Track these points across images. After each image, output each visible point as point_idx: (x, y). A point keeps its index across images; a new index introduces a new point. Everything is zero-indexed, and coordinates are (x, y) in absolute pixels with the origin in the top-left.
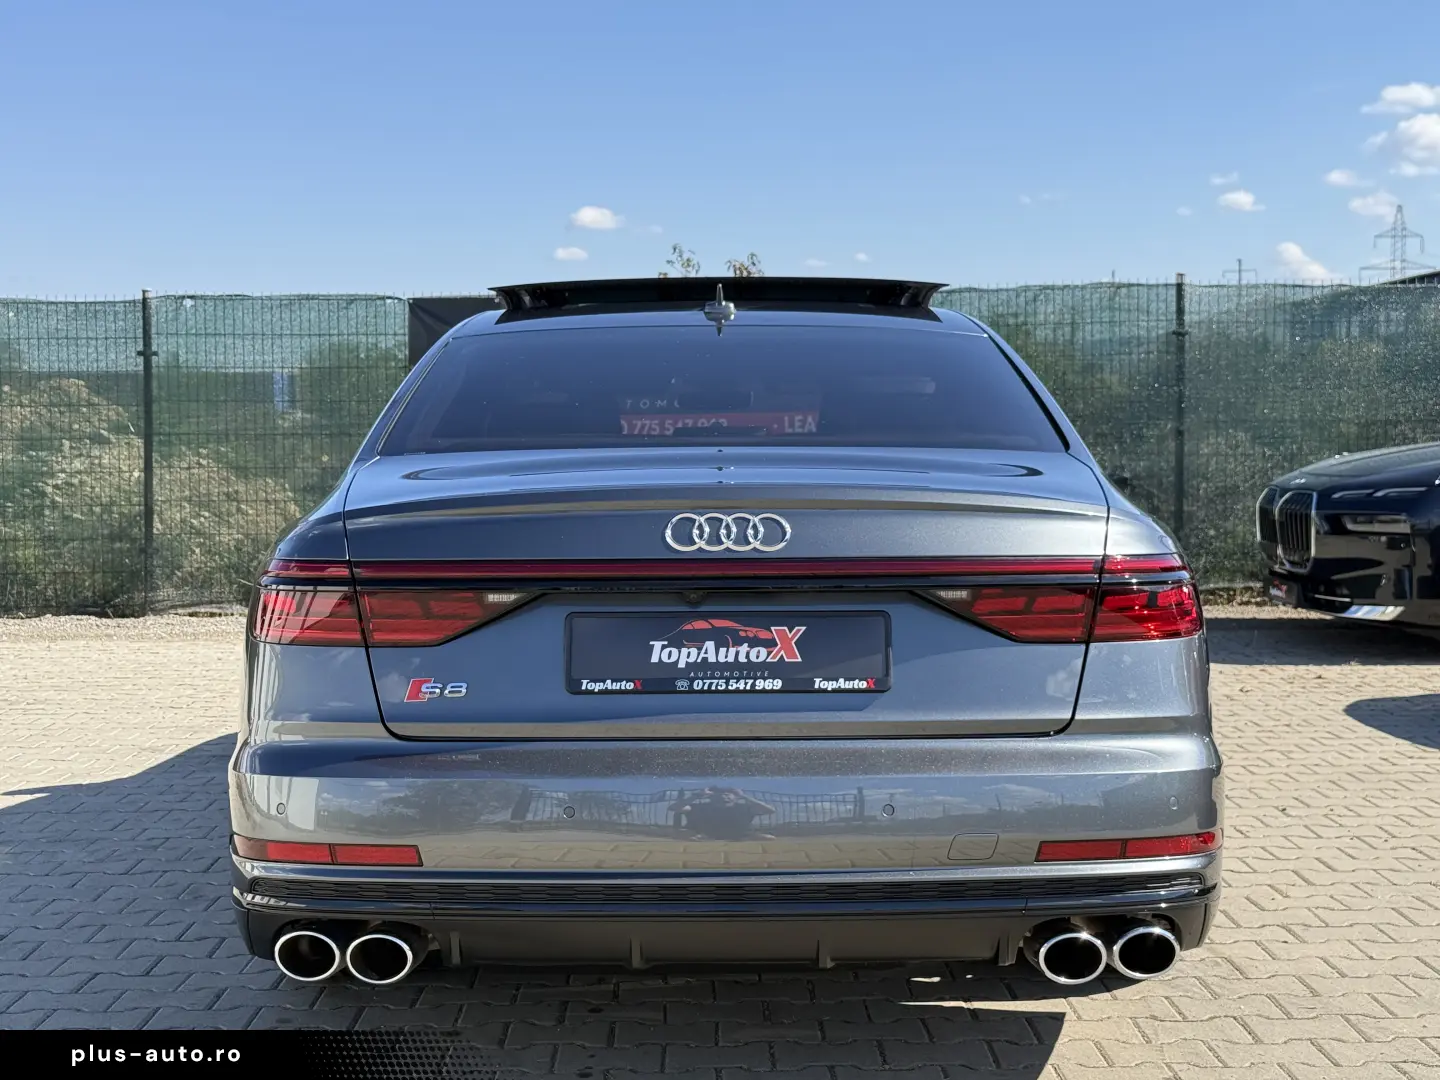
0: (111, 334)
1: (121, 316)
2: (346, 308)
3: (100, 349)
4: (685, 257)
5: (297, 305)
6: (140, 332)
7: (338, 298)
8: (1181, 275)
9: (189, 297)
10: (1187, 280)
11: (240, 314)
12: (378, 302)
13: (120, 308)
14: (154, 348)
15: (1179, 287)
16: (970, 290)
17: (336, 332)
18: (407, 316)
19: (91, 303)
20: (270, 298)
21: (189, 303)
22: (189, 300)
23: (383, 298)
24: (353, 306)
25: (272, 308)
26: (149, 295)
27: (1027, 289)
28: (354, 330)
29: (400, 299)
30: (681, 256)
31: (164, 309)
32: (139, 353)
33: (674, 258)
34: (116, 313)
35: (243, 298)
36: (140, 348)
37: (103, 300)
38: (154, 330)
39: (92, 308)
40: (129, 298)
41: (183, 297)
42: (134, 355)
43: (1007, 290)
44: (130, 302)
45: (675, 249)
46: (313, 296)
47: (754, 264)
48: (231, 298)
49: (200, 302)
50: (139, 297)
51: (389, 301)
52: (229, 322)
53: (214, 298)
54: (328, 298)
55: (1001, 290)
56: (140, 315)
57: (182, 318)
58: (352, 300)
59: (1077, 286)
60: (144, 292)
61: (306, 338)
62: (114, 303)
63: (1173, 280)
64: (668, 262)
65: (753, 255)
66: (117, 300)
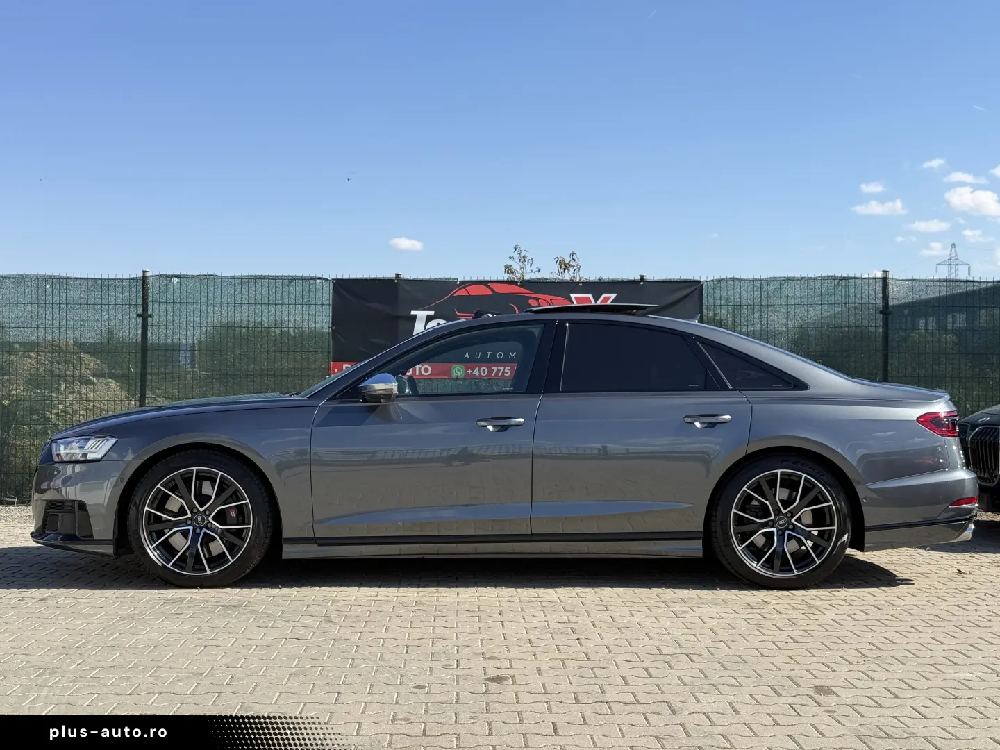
0: (119, 301)
1: (126, 289)
2: (288, 285)
3: (110, 313)
4: (522, 254)
5: (253, 283)
6: (140, 301)
7: (282, 278)
8: (885, 272)
9: (177, 276)
10: (890, 276)
11: (212, 289)
12: (311, 281)
13: (126, 283)
14: (150, 312)
15: (885, 280)
16: (734, 279)
17: (280, 302)
18: (331, 292)
19: (105, 279)
20: (233, 278)
21: (176, 280)
22: (175, 278)
23: (315, 279)
24: (293, 284)
25: (235, 285)
26: (149, 274)
27: (774, 279)
28: (293, 302)
29: (326, 280)
30: (520, 254)
31: (158, 285)
32: (139, 316)
33: (515, 254)
34: (123, 287)
35: (214, 277)
36: (140, 312)
37: (114, 277)
38: (150, 299)
39: (106, 283)
40: (133, 276)
41: (172, 276)
42: (135, 316)
43: (760, 280)
44: (133, 279)
45: (516, 249)
46: (265, 276)
47: (574, 260)
48: (207, 277)
49: (184, 280)
50: (140, 275)
51: (318, 281)
52: (204, 294)
53: (194, 277)
54: (275, 278)
55: (756, 280)
56: (140, 288)
57: (171, 291)
58: (293, 279)
59: (811, 278)
60: (144, 272)
61: (259, 306)
62: (122, 280)
63: (879, 275)
64: (510, 258)
65: (573, 254)
66: (124, 277)
